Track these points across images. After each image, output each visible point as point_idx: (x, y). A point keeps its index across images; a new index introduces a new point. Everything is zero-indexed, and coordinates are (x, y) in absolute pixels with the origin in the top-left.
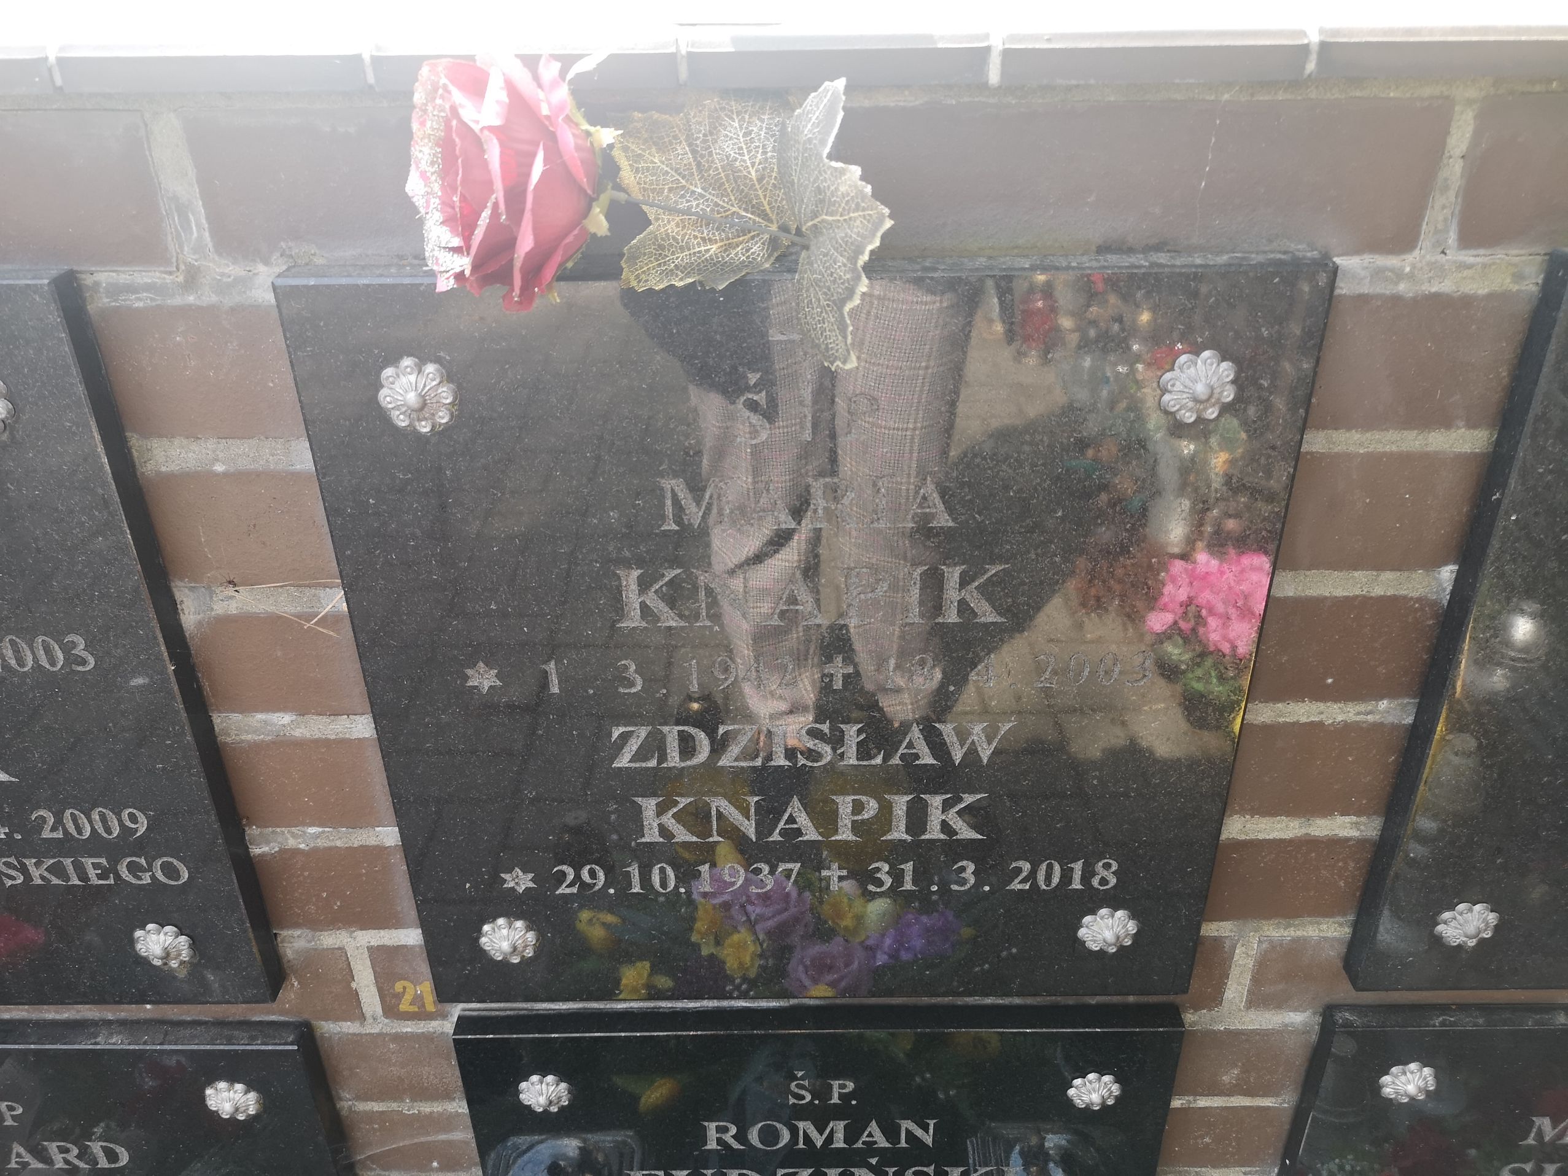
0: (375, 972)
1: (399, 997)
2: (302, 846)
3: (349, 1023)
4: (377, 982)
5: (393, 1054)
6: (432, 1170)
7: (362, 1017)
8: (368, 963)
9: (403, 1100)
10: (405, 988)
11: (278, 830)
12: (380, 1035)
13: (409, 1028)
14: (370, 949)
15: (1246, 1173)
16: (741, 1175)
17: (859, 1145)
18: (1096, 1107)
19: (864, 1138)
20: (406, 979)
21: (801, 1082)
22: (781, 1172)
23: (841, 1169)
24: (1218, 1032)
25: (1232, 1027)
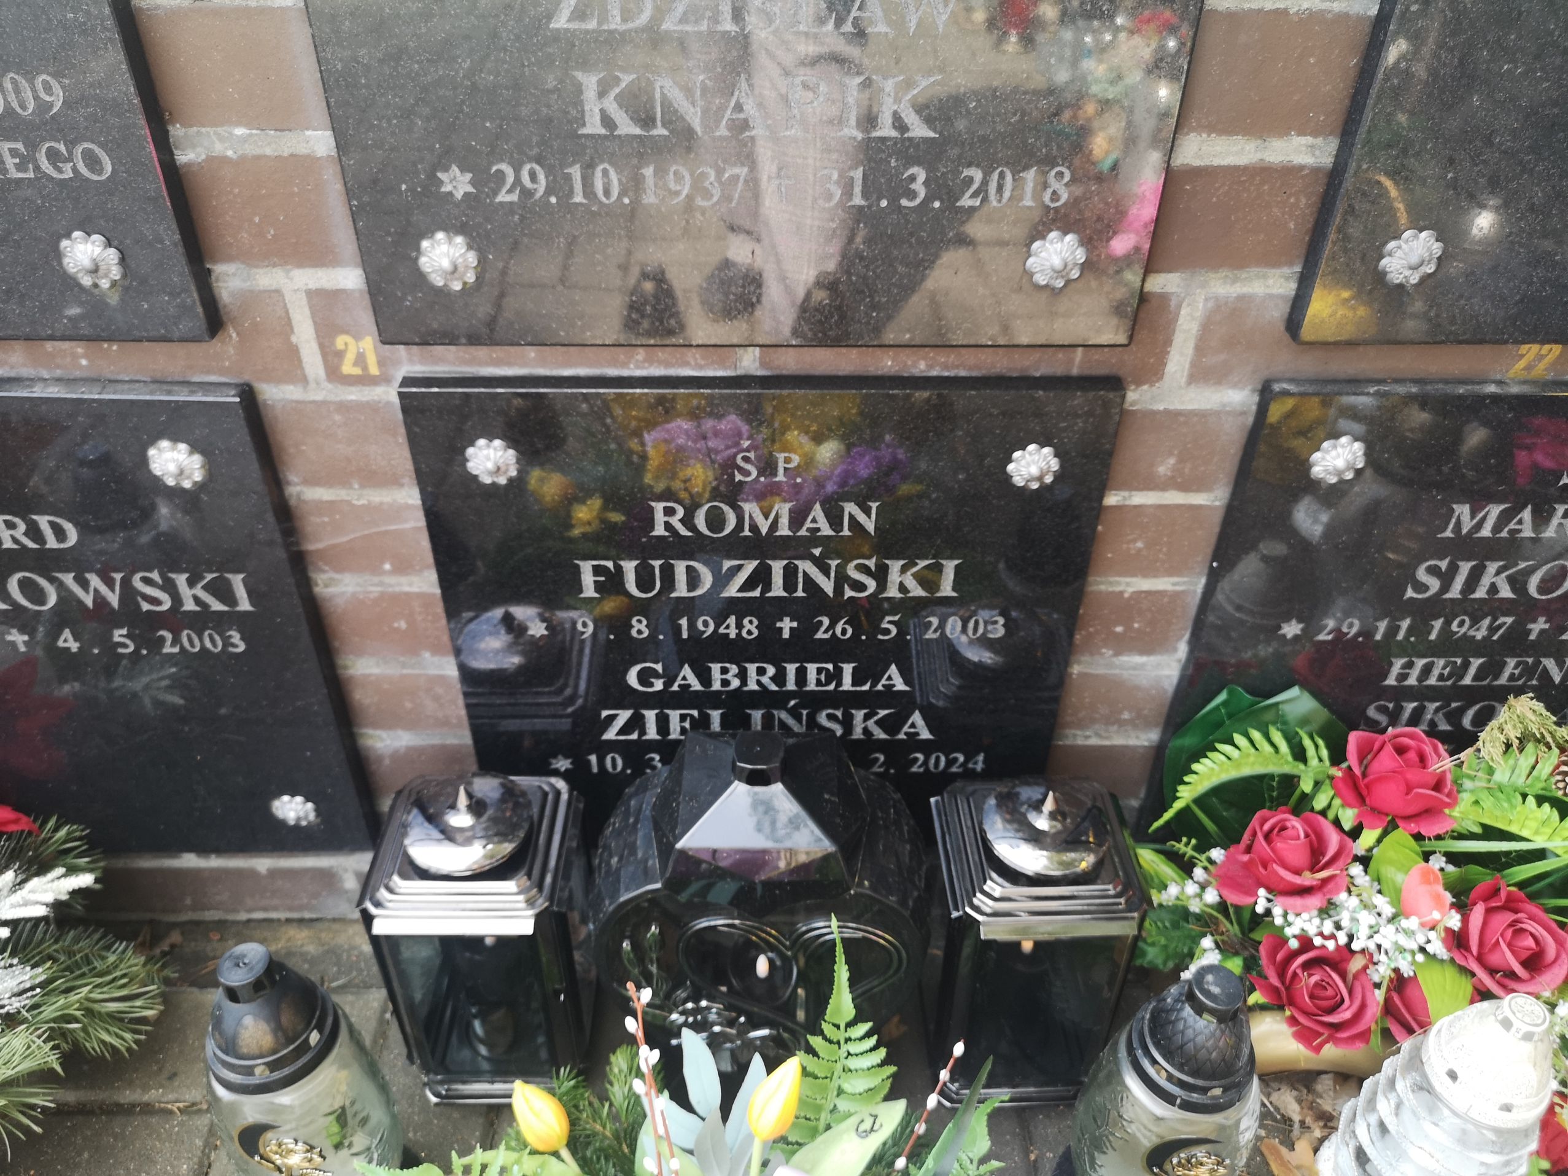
0: (315, 323)
1: (340, 355)
2: (230, 153)
3: (291, 387)
4: (318, 337)
5: (339, 426)
6: (384, 573)
7: (304, 380)
8: (308, 311)
9: (351, 487)
10: (346, 344)
11: (203, 130)
12: (324, 403)
13: (353, 394)
14: (308, 293)
15: (1174, 584)
16: (688, 567)
17: (803, 532)
18: (1035, 486)
19: (808, 524)
20: (347, 332)
21: (747, 454)
22: (727, 564)
23: (786, 562)
24: (1158, 412)
25: (1171, 407)
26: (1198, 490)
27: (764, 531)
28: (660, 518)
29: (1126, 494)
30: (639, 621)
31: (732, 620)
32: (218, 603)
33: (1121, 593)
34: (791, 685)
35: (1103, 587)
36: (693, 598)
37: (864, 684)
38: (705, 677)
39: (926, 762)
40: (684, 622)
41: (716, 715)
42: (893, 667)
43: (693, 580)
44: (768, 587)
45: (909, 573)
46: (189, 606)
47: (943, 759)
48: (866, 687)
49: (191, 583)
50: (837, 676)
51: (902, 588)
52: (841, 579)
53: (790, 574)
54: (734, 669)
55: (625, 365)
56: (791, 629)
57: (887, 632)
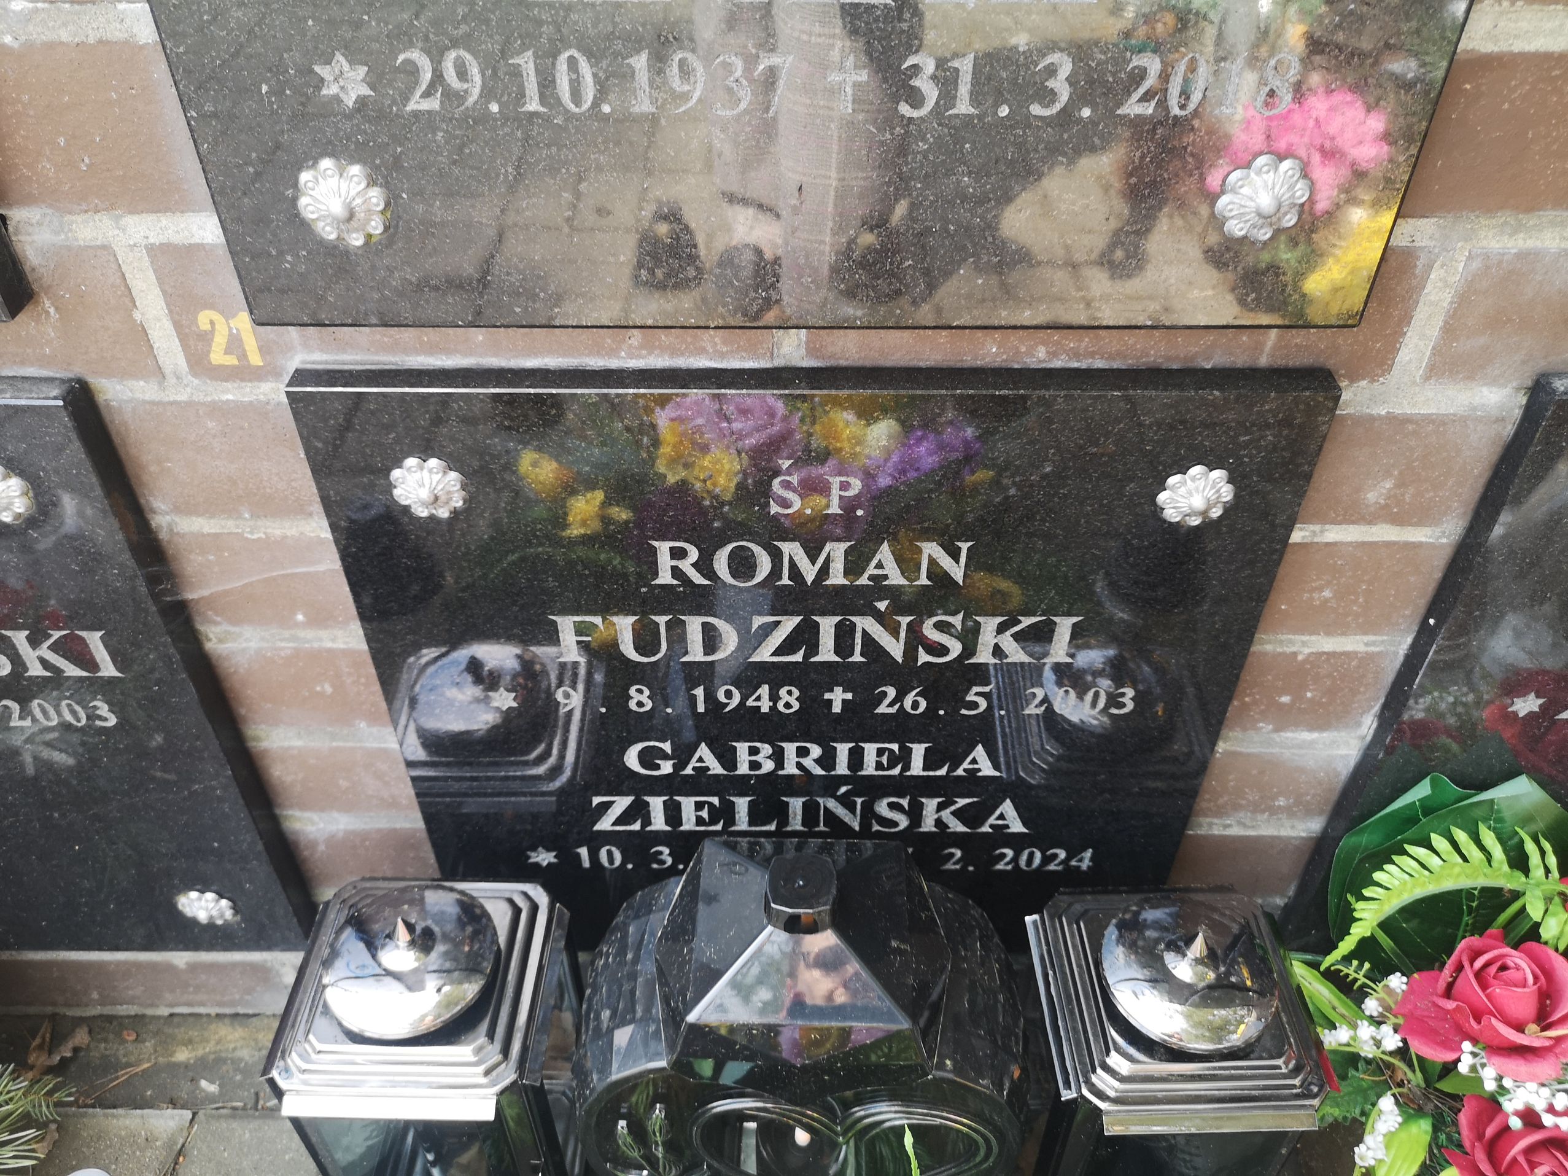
0: (164, 292)
1: (206, 338)
3: (142, 383)
4: (171, 312)
5: (214, 436)
6: (297, 625)
7: (159, 373)
8: (152, 277)
9: (240, 517)
10: (212, 323)
12: (190, 404)
13: (230, 393)
14: (151, 249)
15: (1367, 644)
16: (704, 625)
17: (863, 580)
18: (1195, 521)
19: (871, 570)
20: (212, 307)
21: (788, 478)
22: (758, 621)
23: (839, 618)
24: (1380, 417)
25: (1398, 411)
26: (1420, 523)
27: (810, 578)
28: (665, 562)
29: (1317, 528)
30: (640, 691)
31: (764, 690)
32: (72, 667)
33: (1295, 654)
34: (842, 768)
35: (1269, 648)
36: (712, 663)
37: (940, 767)
38: (728, 759)
39: (1015, 859)
40: (699, 692)
41: (742, 804)
42: (980, 747)
43: (711, 640)
44: (813, 648)
45: (1008, 633)
46: (36, 670)
47: (1038, 855)
48: (943, 772)
49: (34, 642)
50: (905, 757)
51: (997, 651)
52: (915, 639)
53: (844, 634)
54: (766, 749)
55: (613, 352)
56: (844, 701)
57: (974, 705)
